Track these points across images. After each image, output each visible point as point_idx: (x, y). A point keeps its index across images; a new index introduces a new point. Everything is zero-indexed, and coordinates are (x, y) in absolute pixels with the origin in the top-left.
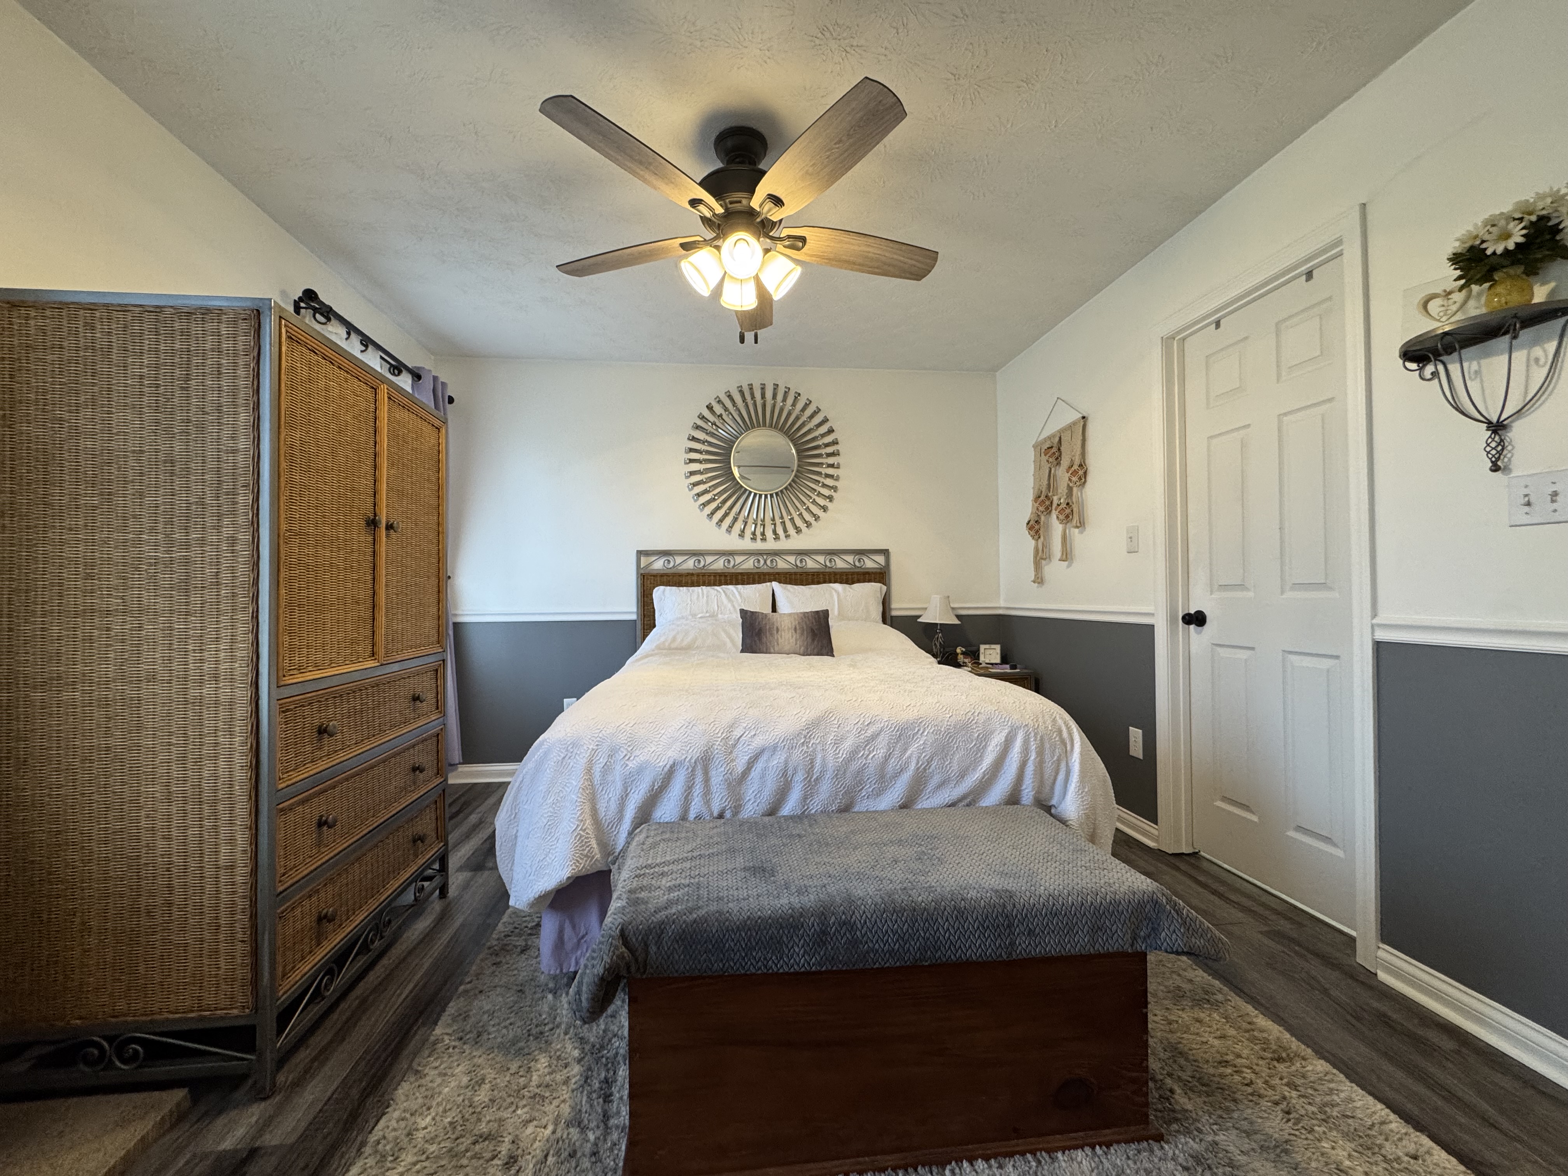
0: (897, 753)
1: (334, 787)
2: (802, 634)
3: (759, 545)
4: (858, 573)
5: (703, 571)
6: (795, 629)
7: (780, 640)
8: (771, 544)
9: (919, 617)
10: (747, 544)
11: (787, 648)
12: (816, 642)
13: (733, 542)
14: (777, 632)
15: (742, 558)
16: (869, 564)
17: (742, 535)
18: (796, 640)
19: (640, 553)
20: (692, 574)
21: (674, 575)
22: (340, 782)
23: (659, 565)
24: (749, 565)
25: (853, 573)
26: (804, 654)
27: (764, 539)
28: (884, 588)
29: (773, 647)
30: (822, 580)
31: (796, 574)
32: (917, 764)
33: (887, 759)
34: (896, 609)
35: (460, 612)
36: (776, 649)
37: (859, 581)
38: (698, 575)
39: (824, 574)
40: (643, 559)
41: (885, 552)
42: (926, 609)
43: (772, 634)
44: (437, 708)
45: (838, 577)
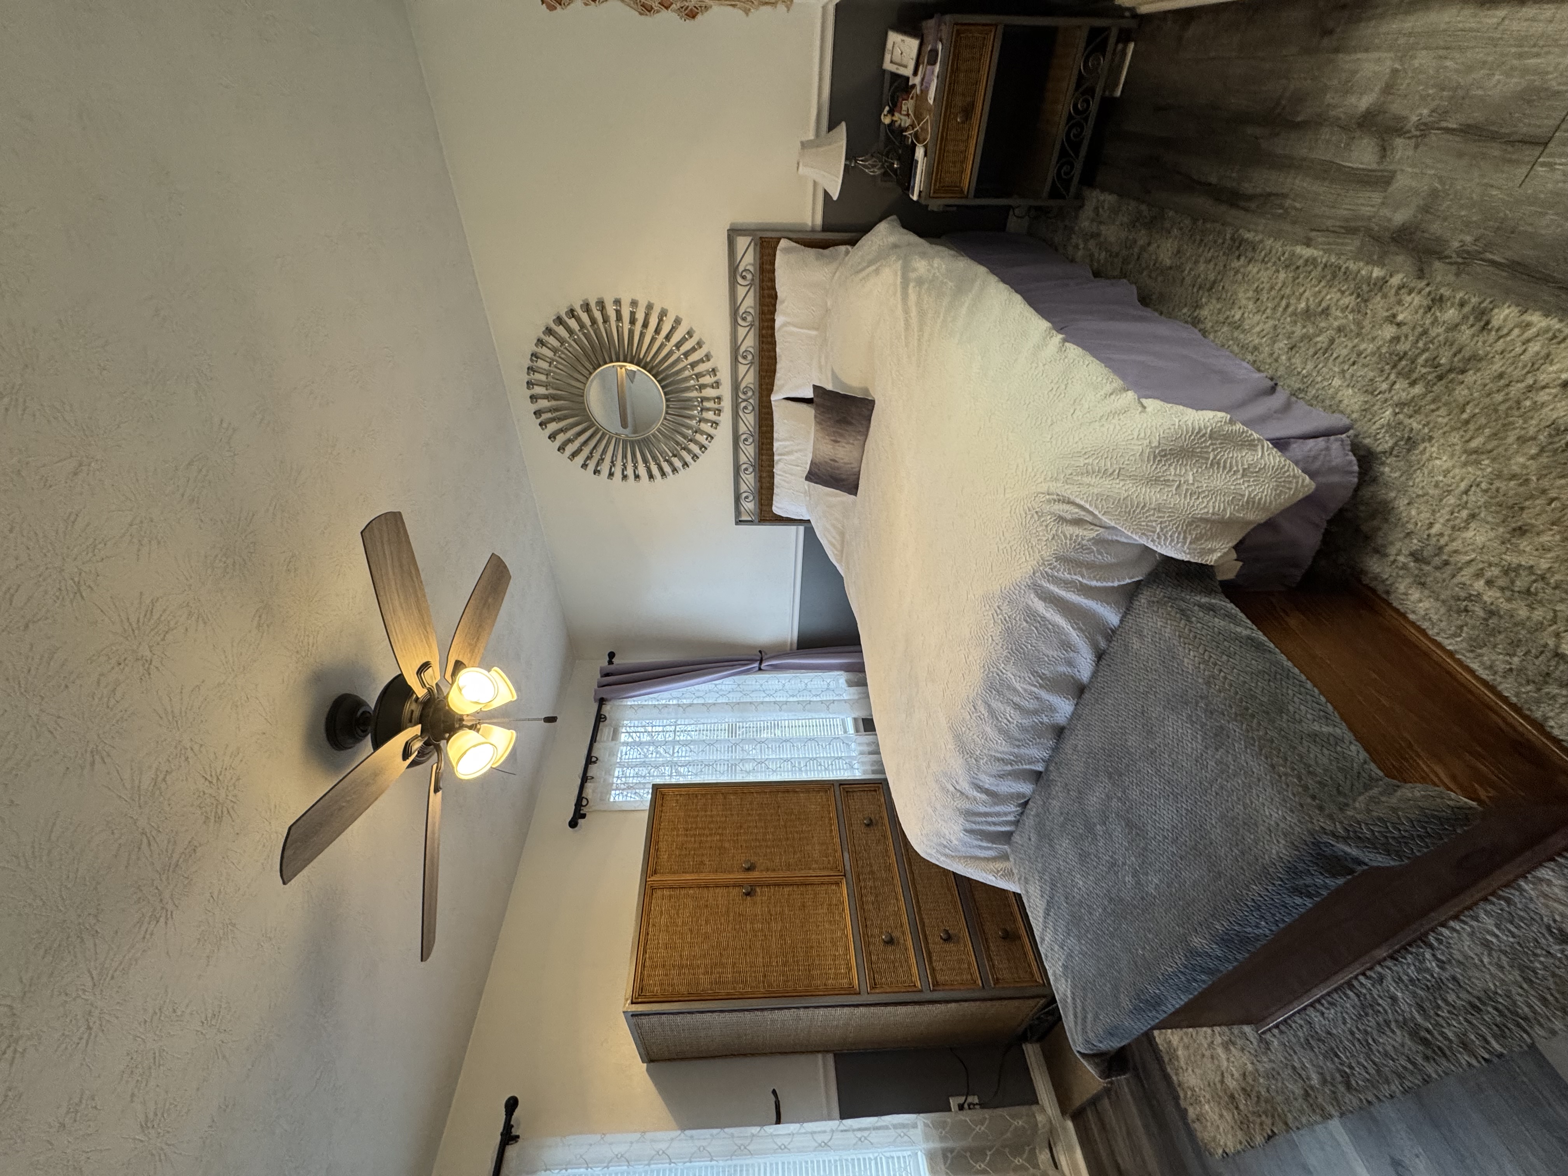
0: (1016, 699)
1: (924, 923)
2: (841, 435)
3: (727, 405)
4: (762, 281)
5: (757, 466)
6: (836, 441)
7: (845, 461)
8: (725, 391)
9: (826, 194)
10: (726, 418)
11: (856, 454)
12: (853, 421)
13: (723, 434)
14: (836, 461)
15: (741, 424)
16: (748, 260)
17: (715, 424)
18: (848, 443)
19: (739, 522)
20: (760, 477)
21: (760, 493)
22: (921, 919)
23: (749, 505)
24: (749, 420)
25: (762, 288)
26: (866, 435)
27: (719, 398)
28: (783, 243)
29: (852, 468)
30: (770, 332)
31: (761, 364)
32: (1035, 686)
33: (1017, 707)
34: (813, 221)
35: (789, 640)
36: (855, 465)
37: (773, 280)
38: (761, 471)
39: (761, 329)
40: (743, 518)
41: (734, 233)
42: (815, 183)
43: (838, 469)
44: (875, 791)
45: (766, 309)
